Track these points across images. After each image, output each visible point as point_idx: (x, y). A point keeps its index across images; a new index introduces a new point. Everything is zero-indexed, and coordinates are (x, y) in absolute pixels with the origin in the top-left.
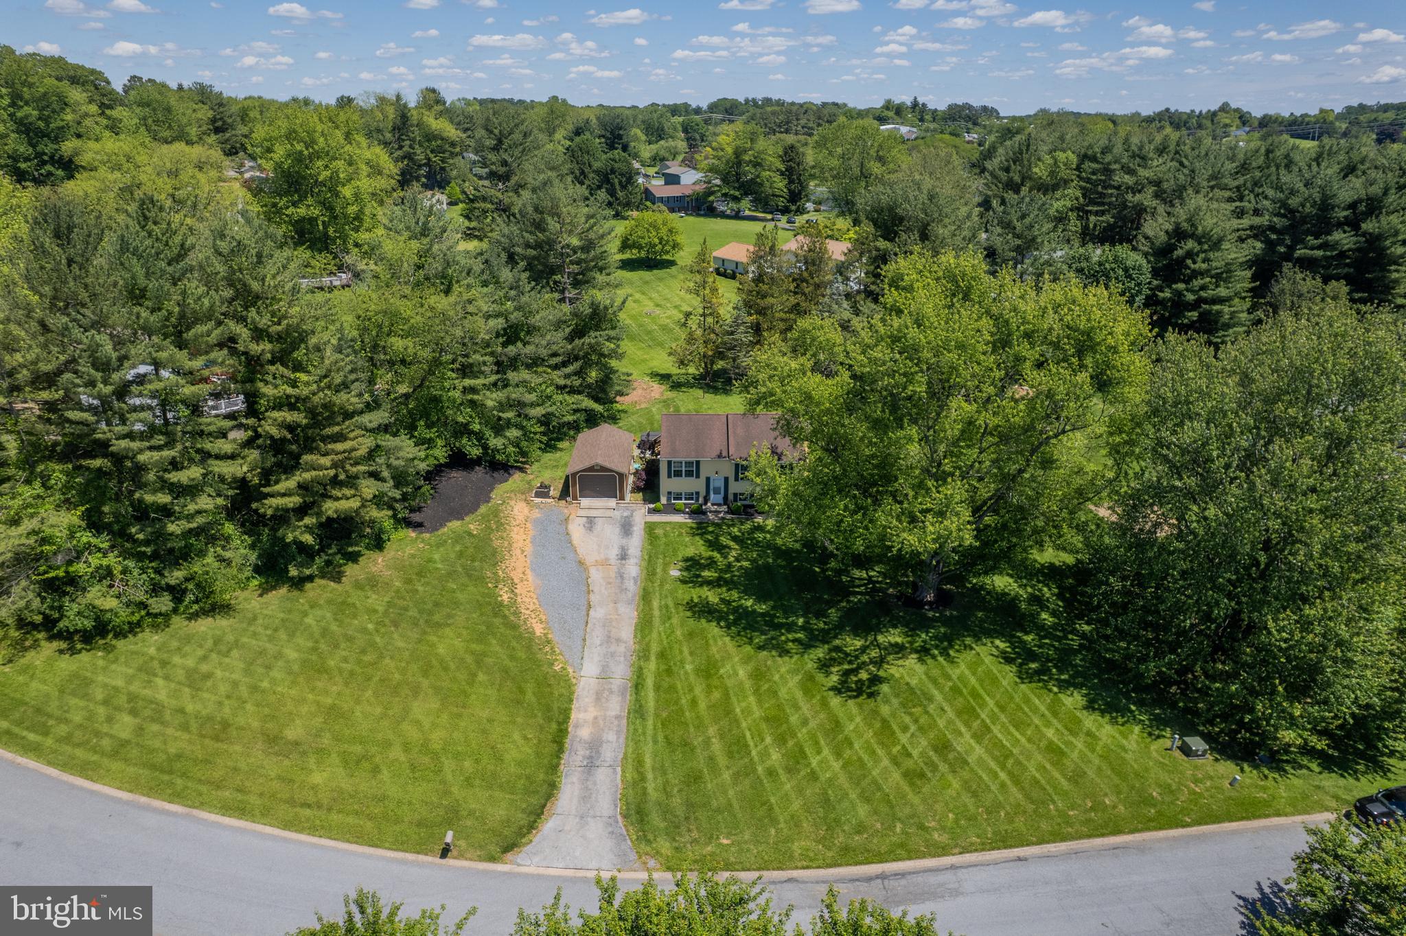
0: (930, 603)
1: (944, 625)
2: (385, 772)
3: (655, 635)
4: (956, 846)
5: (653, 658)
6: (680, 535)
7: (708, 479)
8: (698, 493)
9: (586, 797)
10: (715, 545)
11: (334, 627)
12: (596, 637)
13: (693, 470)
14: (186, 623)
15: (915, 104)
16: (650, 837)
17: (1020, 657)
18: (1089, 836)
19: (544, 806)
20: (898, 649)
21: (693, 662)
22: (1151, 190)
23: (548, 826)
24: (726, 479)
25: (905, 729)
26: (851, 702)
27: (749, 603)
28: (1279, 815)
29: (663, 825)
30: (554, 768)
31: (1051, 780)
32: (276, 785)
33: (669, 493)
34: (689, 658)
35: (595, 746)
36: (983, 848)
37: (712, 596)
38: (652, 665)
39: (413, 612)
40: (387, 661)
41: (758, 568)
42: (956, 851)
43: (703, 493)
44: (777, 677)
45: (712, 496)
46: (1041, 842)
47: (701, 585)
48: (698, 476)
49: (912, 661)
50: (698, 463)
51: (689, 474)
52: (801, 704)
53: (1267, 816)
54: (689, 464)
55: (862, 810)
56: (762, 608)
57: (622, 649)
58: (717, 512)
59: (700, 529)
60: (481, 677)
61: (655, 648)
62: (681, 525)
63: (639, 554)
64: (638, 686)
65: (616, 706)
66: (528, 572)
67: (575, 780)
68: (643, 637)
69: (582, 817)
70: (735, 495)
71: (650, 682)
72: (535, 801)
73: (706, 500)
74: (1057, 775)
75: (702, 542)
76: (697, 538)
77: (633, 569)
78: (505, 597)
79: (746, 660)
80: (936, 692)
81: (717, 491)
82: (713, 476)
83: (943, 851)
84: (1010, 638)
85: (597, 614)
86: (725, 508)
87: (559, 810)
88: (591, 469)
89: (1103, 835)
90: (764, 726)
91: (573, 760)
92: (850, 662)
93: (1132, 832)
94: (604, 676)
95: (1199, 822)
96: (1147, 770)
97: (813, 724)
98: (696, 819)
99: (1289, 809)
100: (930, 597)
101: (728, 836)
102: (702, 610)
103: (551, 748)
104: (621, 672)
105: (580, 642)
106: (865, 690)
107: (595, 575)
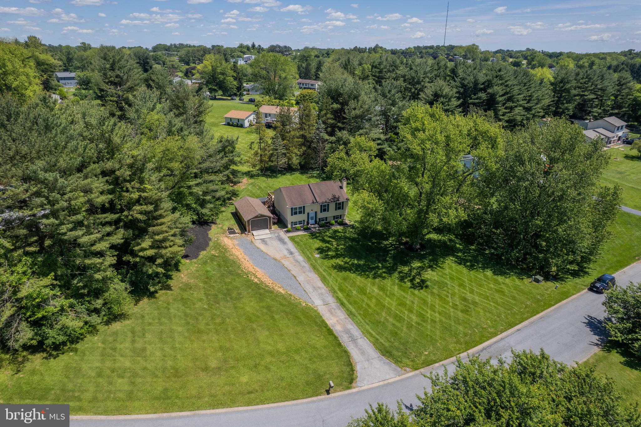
0: (419, 249)
1: (430, 255)
2: (272, 367)
3: (331, 282)
4: (498, 331)
5: (338, 292)
6: (307, 240)
7: (308, 214)
8: (304, 221)
9: (363, 353)
10: (323, 241)
11: (188, 311)
12: (309, 289)
13: (302, 210)
14: (107, 327)
15: (253, 46)
16: (399, 360)
17: (461, 261)
18: (532, 316)
19: (350, 361)
20: (422, 268)
21: (354, 290)
22: (402, 79)
23: (358, 368)
24: (316, 212)
25: (448, 296)
26: (421, 291)
27: (356, 262)
28: (573, 295)
29: (400, 354)
30: (340, 345)
31: (507, 301)
32: (227, 388)
33: (292, 223)
34: (352, 289)
35: (347, 331)
36: (506, 330)
37: (339, 261)
38: (340, 295)
39: (221, 296)
40: (228, 320)
41: (347, 247)
42: (499, 333)
43: (306, 221)
44: (389, 288)
45: (310, 221)
46: (520, 322)
47: (332, 258)
48: (304, 213)
49: (429, 271)
50: (304, 207)
51: (300, 213)
52: (406, 296)
53: (571, 296)
54: (300, 208)
55: (461, 328)
56: (362, 262)
57: (323, 291)
58: (315, 228)
59: (313, 235)
60: (277, 317)
61: (336, 288)
62: (304, 235)
63: (296, 251)
64: (342, 304)
65: (341, 314)
66: (255, 267)
67: (352, 347)
68: (328, 284)
69: (368, 361)
70: (320, 219)
71: (345, 301)
72: (344, 359)
73: (308, 223)
74: (507, 299)
75: (318, 241)
76: (315, 239)
77: (300, 258)
78: (256, 280)
79: (373, 284)
80: (446, 281)
81: (312, 219)
82: (311, 212)
83: (496, 335)
84: (454, 256)
85: (301, 278)
86: (317, 225)
87: (357, 361)
88: (257, 217)
89: (535, 315)
90: (400, 307)
91: (344, 339)
92: (409, 277)
93: (542, 312)
94: (326, 304)
95: (556, 303)
96: (531, 290)
97: (416, 302)
98: (410, 348)
99: (575, 292)
100: (418, 247)
101: (426, 350)
102: (340, 268)
103: (331, 338)
104: (331, 300)
105: (304, 292)
106: (422, 285)
107: (286, 263)
